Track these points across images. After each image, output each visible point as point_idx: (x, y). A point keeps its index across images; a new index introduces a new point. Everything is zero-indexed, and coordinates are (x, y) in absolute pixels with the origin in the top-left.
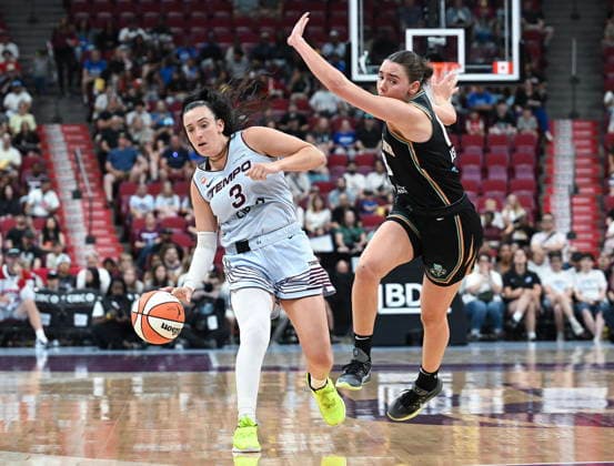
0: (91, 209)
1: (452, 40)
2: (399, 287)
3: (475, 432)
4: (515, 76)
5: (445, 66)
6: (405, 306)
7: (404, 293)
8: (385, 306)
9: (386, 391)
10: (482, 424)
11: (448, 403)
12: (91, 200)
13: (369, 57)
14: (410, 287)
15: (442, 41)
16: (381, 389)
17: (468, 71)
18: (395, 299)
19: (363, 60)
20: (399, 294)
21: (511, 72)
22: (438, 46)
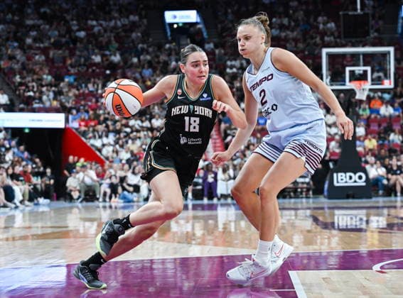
0: (215, 143)
1: (365, 72)
2: (343, 174)
3: (376, 235)
4: (392, 86)
5: (362, 82)
6: (346, 182)
7: (346, 177)
8: (338, 182)
9: (338, 219)
10: (380, 232)
11: (364, 223)
12: (215, 139)
13: (331, 79)
14: (348, 174)
15: (361, 72)
16: (336, 218)
17: (372, 84)
18: (342, 180)
19: (328, 80)
20: (343, 177)
21: (390, 84)
22: (360, 74)
